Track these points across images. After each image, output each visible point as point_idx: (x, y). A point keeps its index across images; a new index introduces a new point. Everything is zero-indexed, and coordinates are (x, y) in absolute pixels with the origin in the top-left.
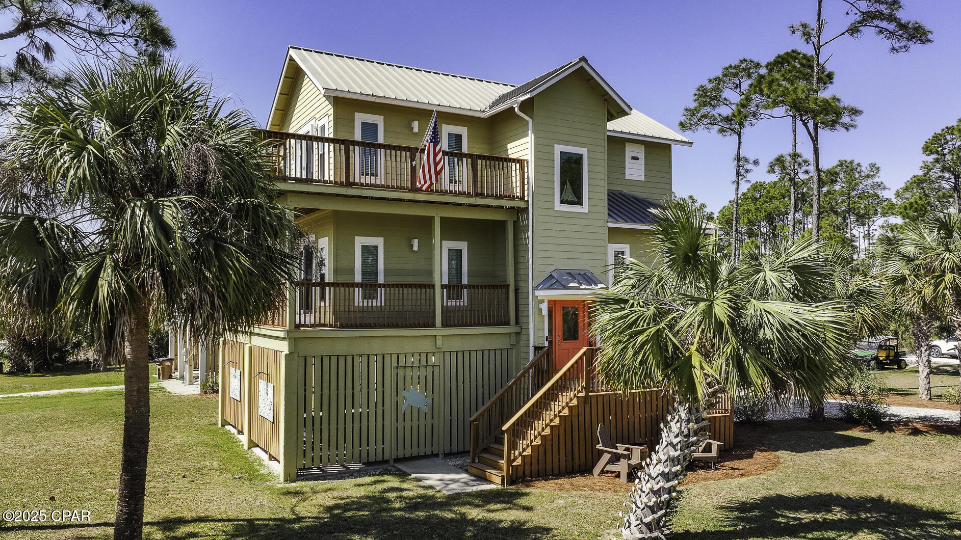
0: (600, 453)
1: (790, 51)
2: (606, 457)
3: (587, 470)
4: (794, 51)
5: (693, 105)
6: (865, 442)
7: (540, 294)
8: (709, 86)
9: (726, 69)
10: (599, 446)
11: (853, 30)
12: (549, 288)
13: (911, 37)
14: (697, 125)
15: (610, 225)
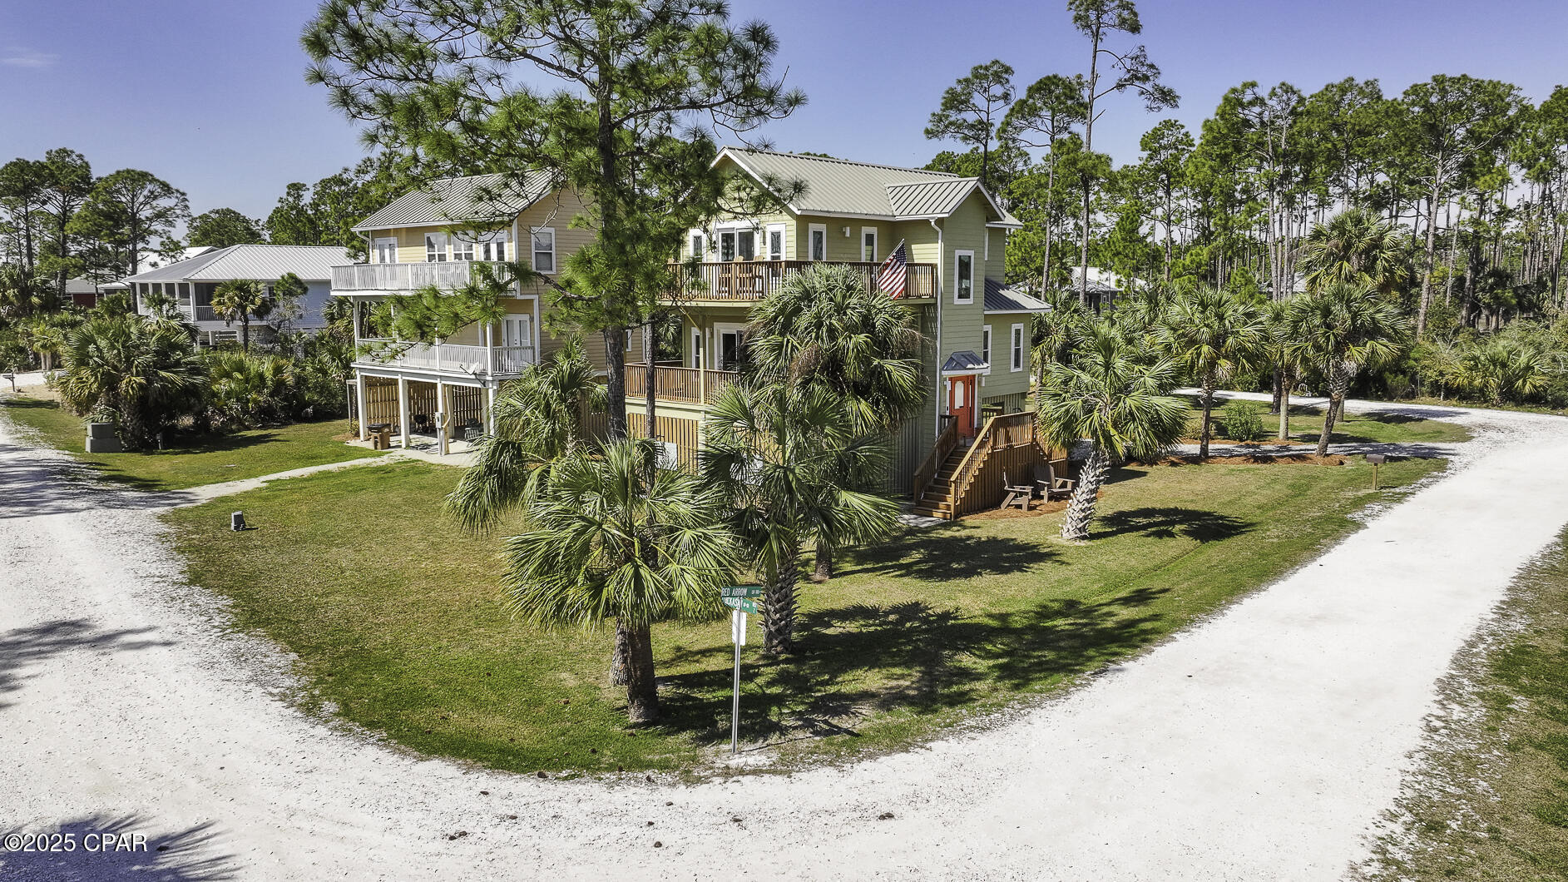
0: (1008, 492)
1: (1051, 75)
2: (1012, 495)
3: (996, 505)
4: (1055, 77)
5: (938, 109)
6: (1144, 474)
7: (945, 373)
8: (959, 89)
9: (976, 69)
10: (1006, 488)
11: (1120, 86)
12: (953, 369)
13: (1165, 100)
14: (943, 132)
15: (986, 313)
